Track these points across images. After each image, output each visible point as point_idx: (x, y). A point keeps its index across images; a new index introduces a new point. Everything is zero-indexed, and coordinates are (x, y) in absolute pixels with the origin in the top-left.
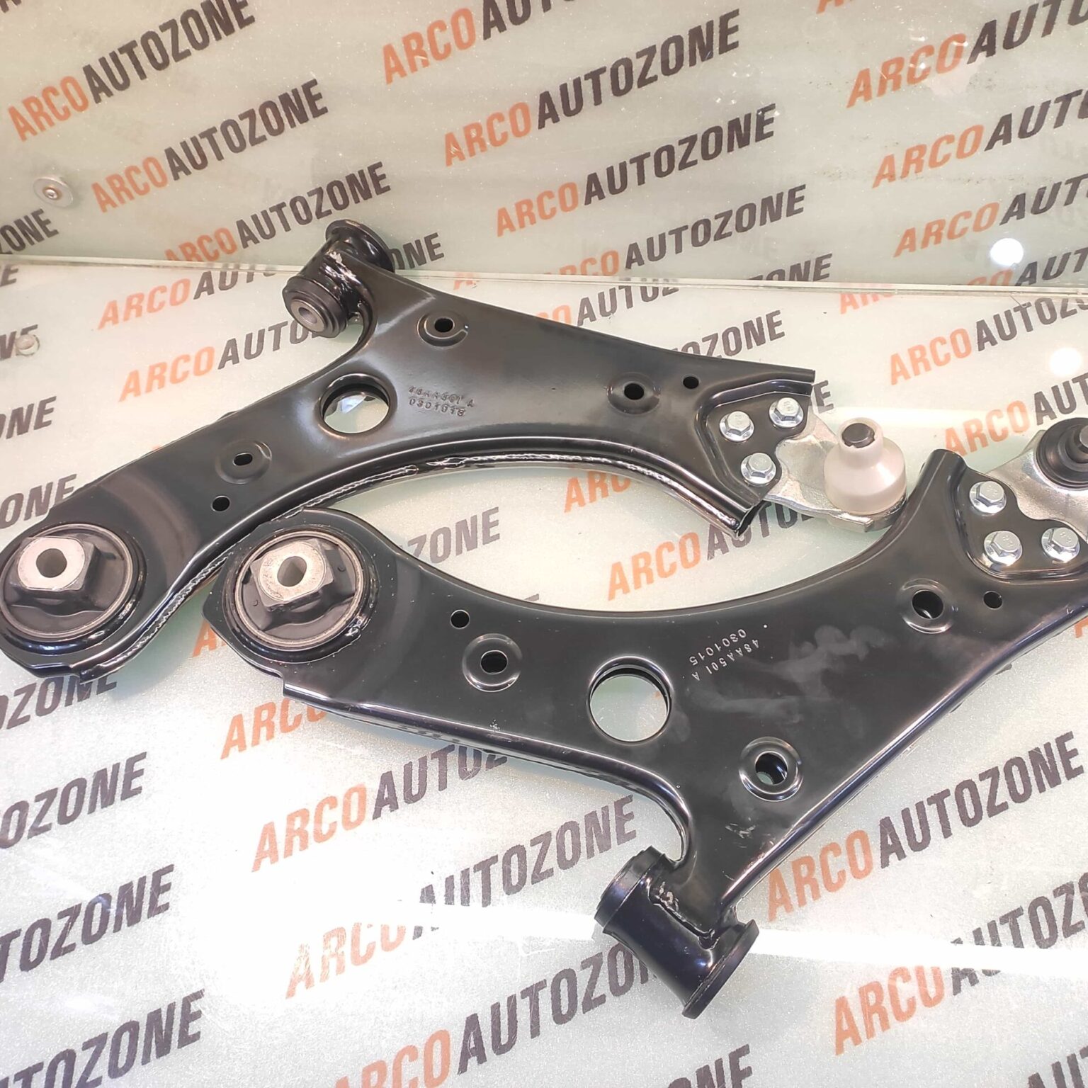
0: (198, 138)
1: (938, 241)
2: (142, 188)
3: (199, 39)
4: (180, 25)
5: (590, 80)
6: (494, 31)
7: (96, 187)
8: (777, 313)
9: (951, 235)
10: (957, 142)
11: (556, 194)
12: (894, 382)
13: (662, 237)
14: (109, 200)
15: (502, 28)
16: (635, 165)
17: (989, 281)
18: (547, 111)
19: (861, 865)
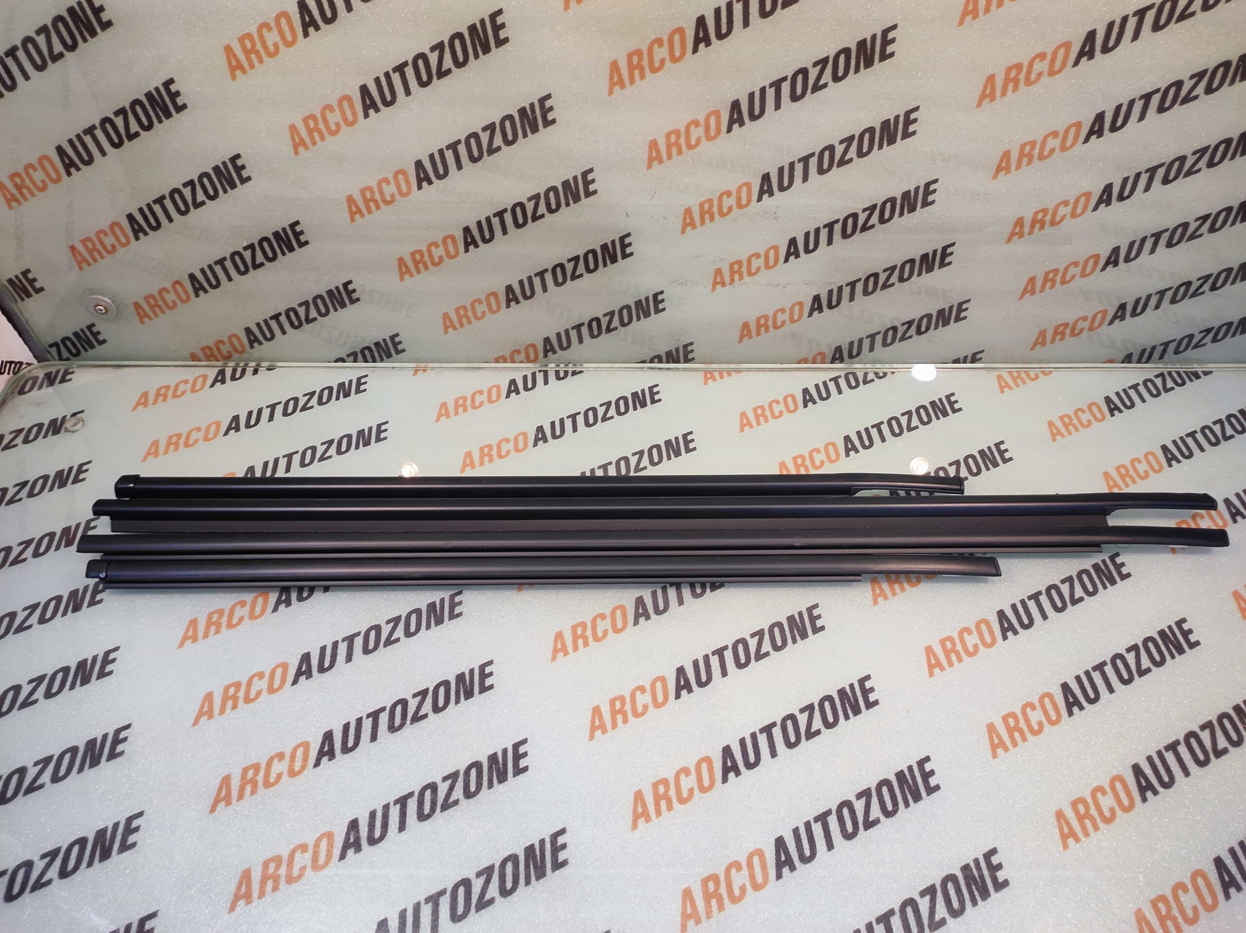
0: (213, 265)
1: (767, 331)
2: (171, 304)
4: (198, 185)
5: (497, 218)
6: (425, 184)
7: (137, 305)
8: (657, 385)
9: (776, 327)
10: (762, 258)
11: (484, 301)
12: (742, 430)
13: (567, 331)
14: (146, 315)
15: (430, 182)
16: (538, 278)
18: (469, 240)
19: (706, 783)
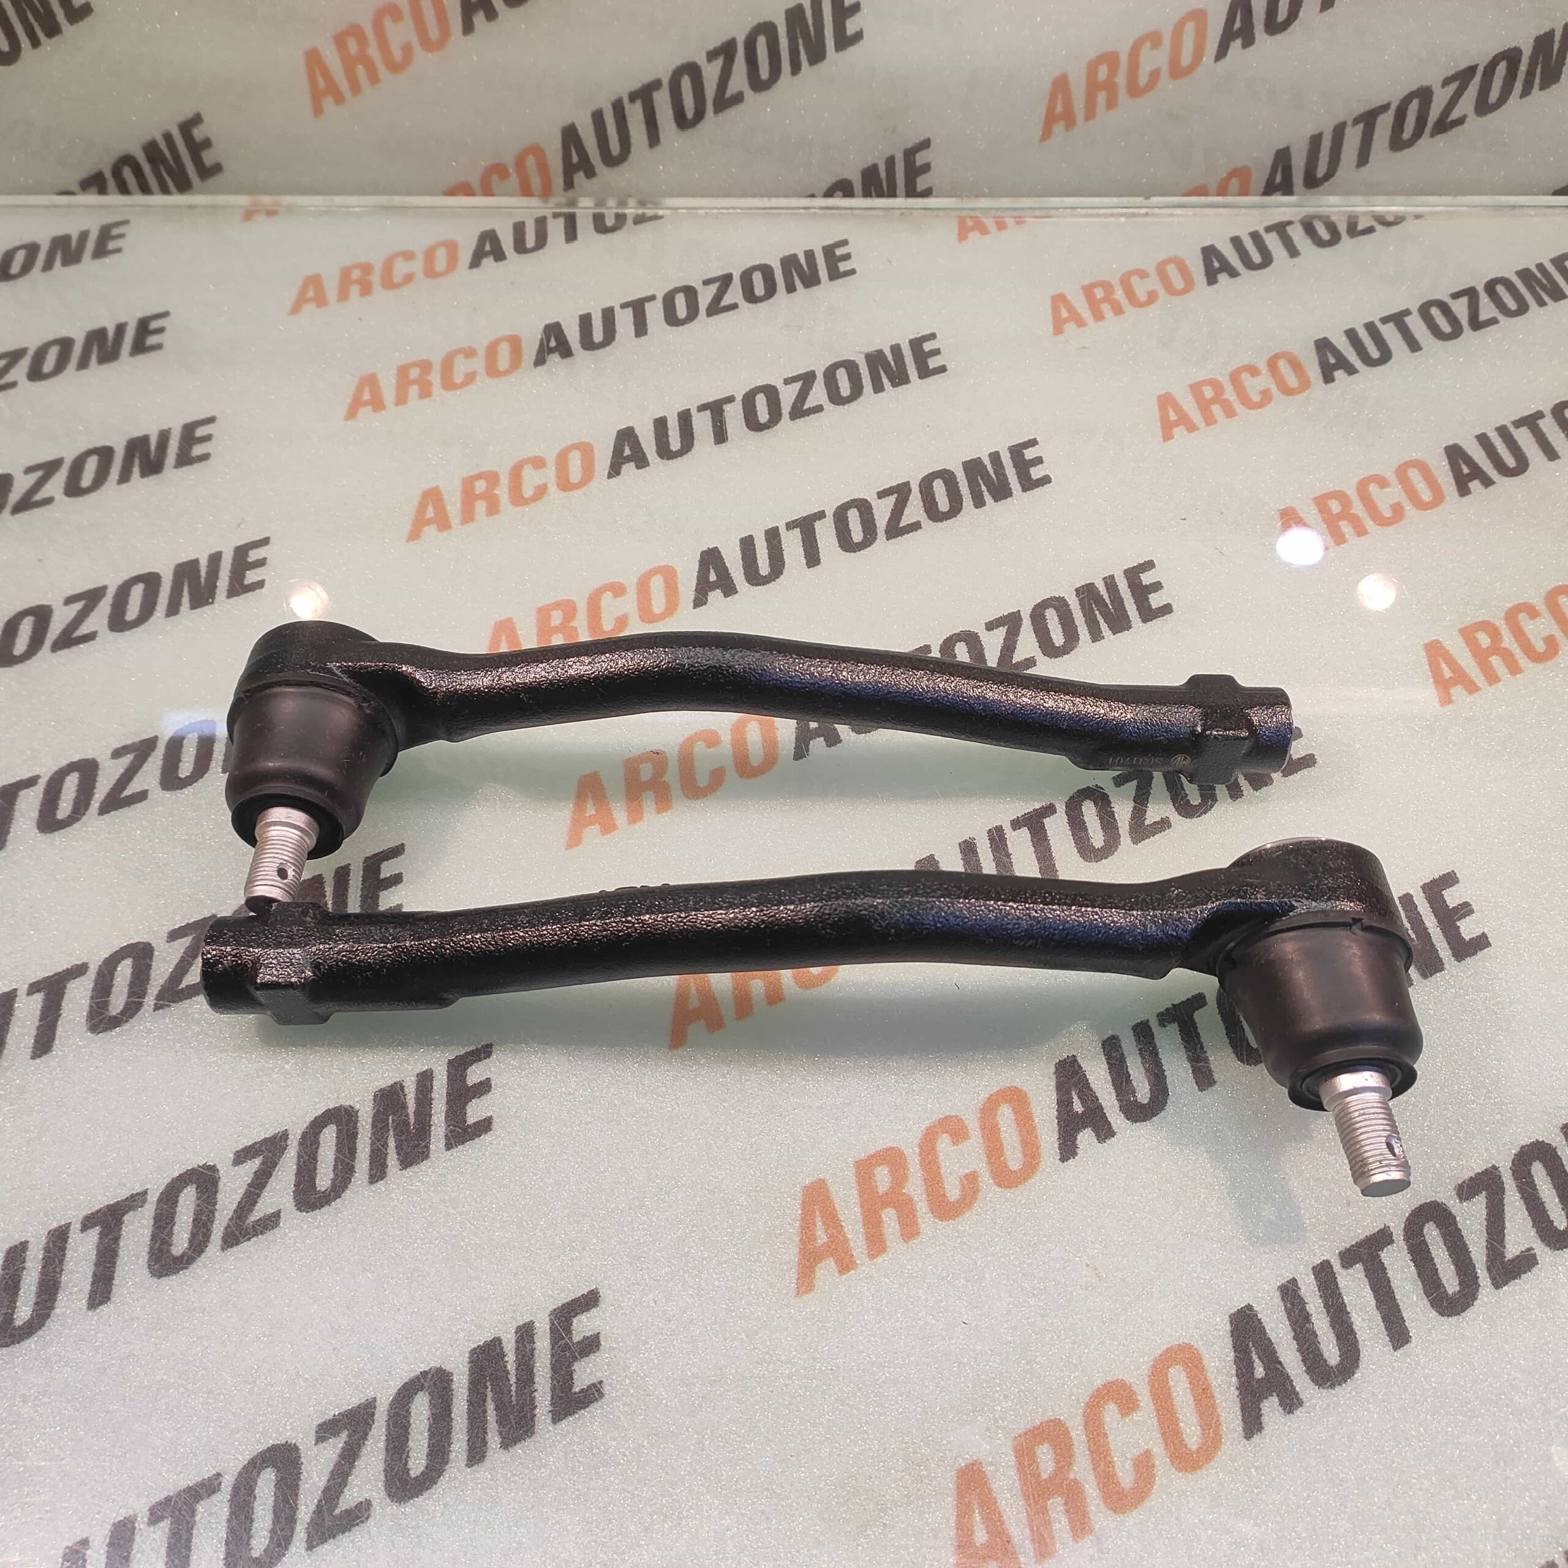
1: (1111, 103)
8: (844, 243)
12: (1058, 330)
13: (618, 106)
17: (1213, 186)
19: (1014, 1158)
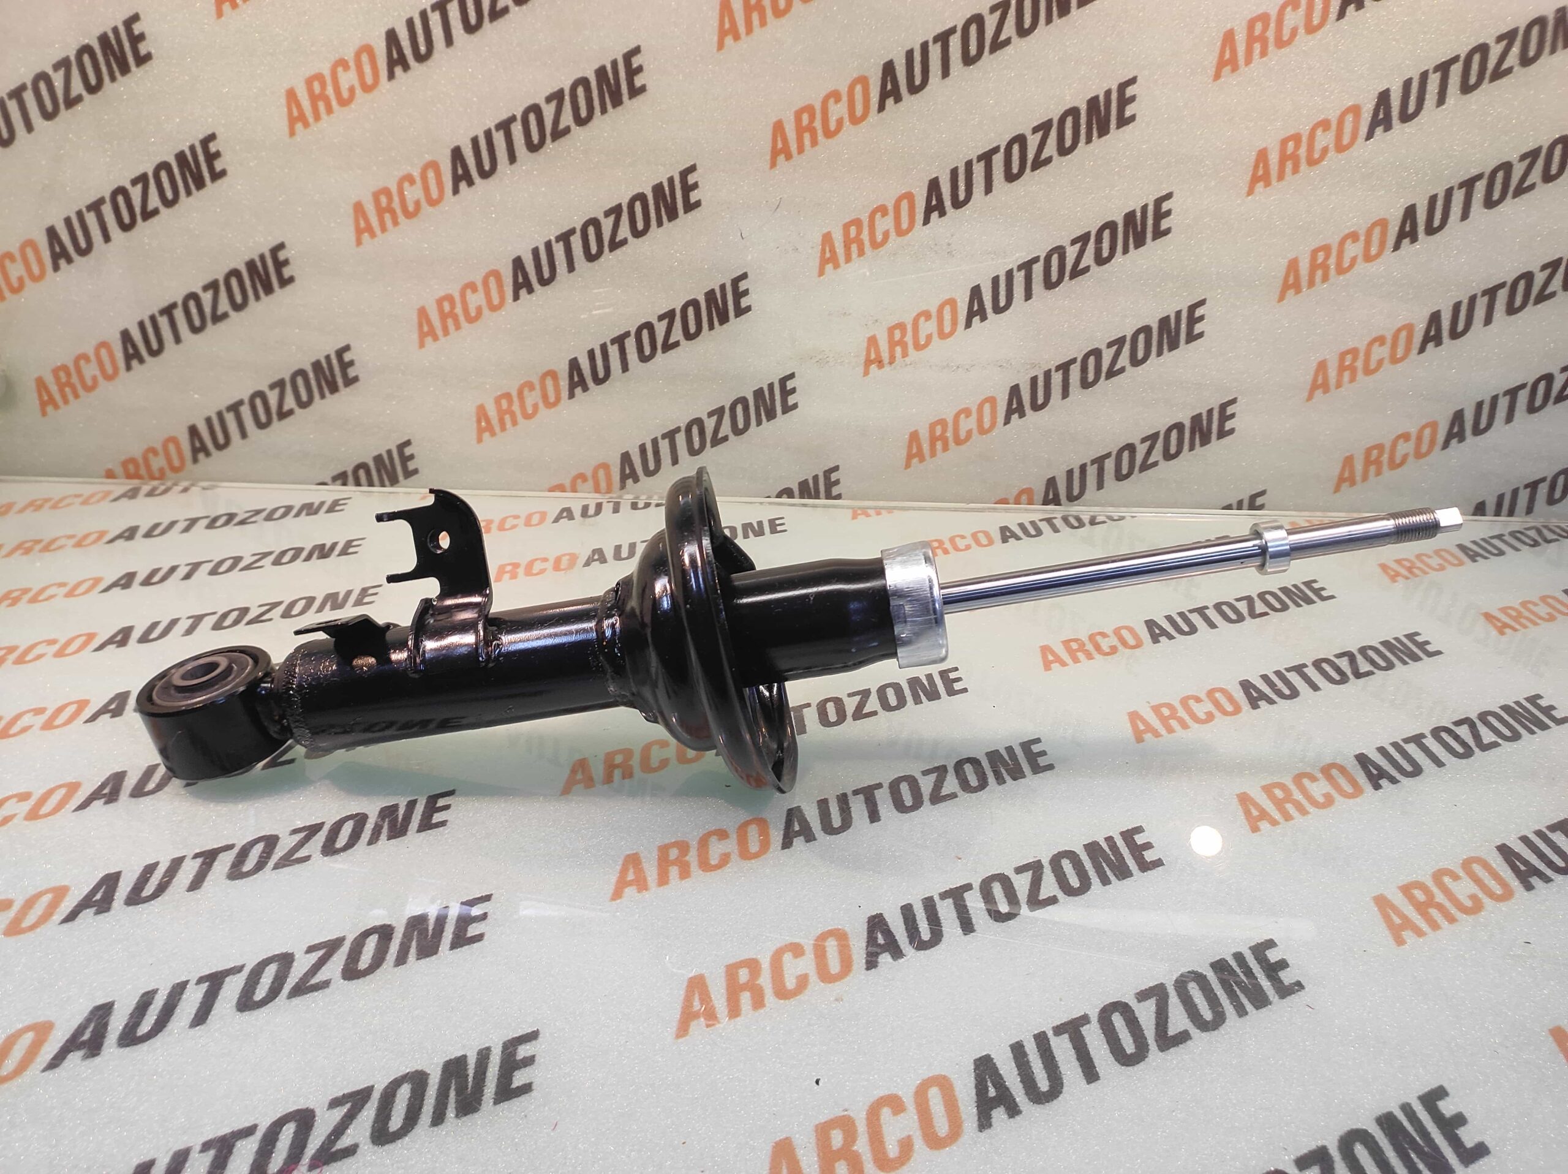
0: (157, 315)
1: (946, 448)
2: (89, 383)
3: (169, 195)
4: (152, 181)
5: (561, 243)
6: (463, 185)
7: (41, 384)
8: (782, 518)
9: (958, 442)
10: (934, 320)
11: (537, 387)
13: (655, 442)
14: (52, 401)
15: (471, 183)
16: (616, 347)
17: (1011, 500)
18: (521, 280)
